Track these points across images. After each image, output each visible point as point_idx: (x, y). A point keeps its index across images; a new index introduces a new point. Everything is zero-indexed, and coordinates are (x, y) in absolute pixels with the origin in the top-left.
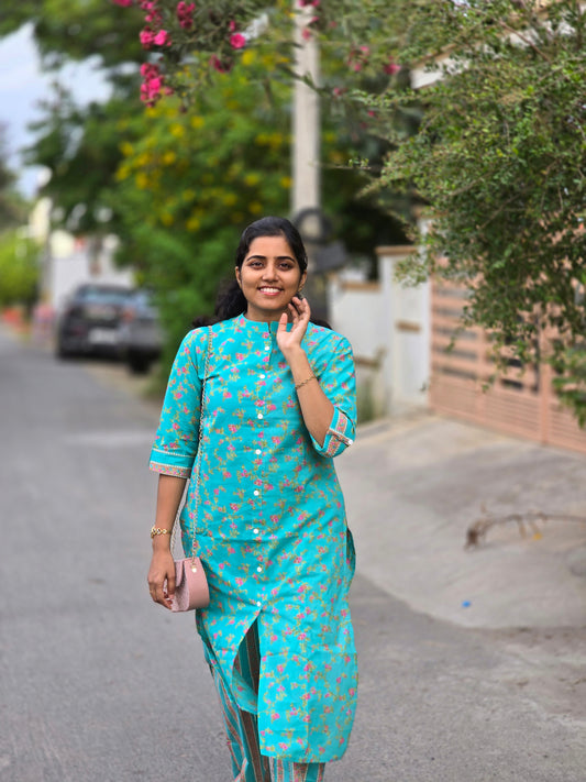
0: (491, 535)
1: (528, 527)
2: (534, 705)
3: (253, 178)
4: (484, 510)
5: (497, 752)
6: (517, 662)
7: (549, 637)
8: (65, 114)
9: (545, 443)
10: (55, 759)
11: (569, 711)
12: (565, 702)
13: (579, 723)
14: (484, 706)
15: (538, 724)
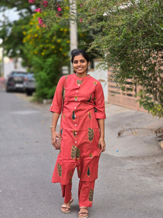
0: (124, 134)
1: (133, 132)
2: (134, 174)
3: (59, 41)
4: (122, 127)
5: (124, 185)
6: (130, 165)
7: (138, 158)
8: (6, 24)
9: (138, 110)
10: (13, 190)
11: (143, 175)
12: (142, 174)
13: (145, 178)
14: (122, 175)
15: (135, 179)
